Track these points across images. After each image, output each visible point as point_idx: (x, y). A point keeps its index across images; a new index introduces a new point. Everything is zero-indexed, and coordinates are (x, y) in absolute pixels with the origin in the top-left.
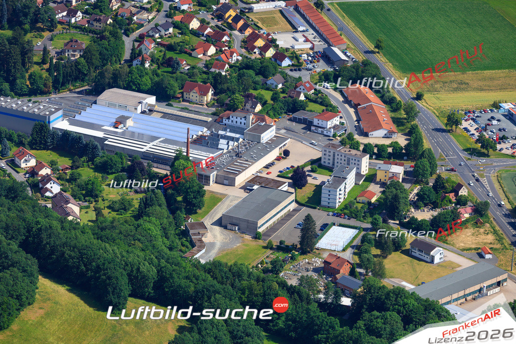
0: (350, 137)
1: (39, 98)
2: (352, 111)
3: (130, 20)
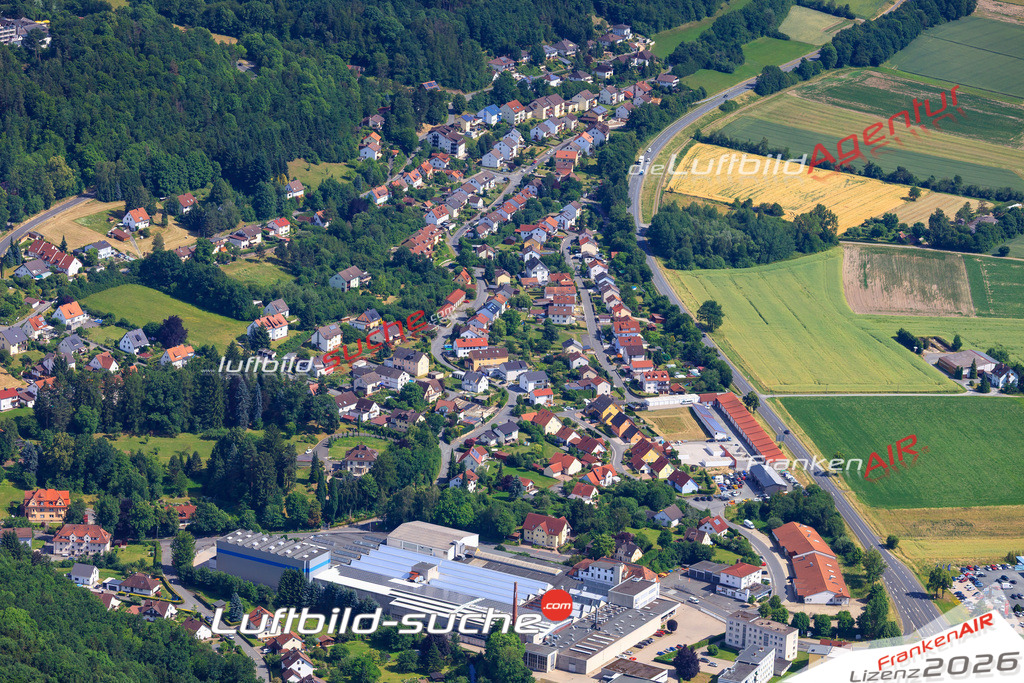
0: (775, 603)
1: (300, 534)
2: (783, 563)
3: (453, 418)
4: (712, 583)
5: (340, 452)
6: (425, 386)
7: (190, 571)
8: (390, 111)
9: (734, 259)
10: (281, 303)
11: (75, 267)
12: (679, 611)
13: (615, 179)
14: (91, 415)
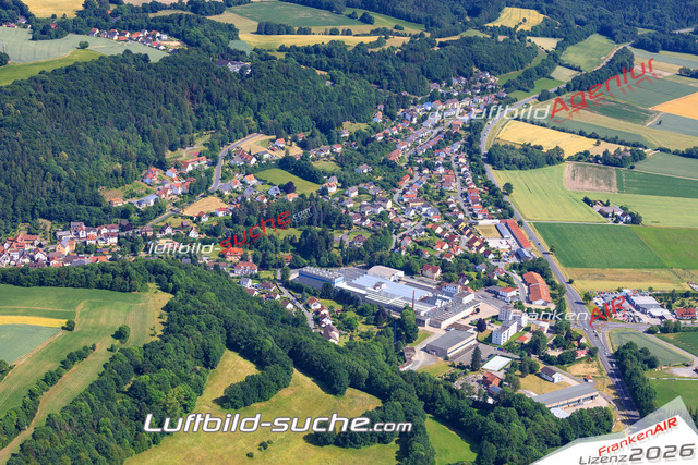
0: (520, 303)
1: (333, 269)
2: (526, 288)
3: (399, 225)
4: (496, 294)
5: (352, 237)
6: (389, 212)
7: (287, 282)
8: (387, 103)
9: (521, 167)
10: (335, 178)
11: (254, 161)
12: (482, 305)
13: (475, 133)
14: (254, 219)
